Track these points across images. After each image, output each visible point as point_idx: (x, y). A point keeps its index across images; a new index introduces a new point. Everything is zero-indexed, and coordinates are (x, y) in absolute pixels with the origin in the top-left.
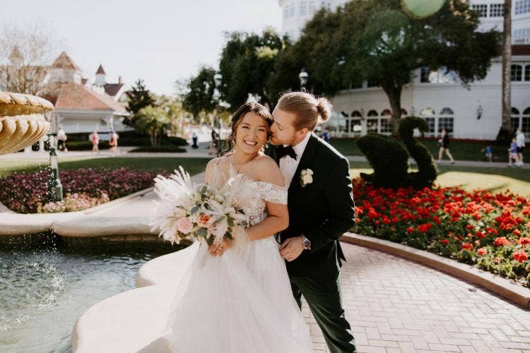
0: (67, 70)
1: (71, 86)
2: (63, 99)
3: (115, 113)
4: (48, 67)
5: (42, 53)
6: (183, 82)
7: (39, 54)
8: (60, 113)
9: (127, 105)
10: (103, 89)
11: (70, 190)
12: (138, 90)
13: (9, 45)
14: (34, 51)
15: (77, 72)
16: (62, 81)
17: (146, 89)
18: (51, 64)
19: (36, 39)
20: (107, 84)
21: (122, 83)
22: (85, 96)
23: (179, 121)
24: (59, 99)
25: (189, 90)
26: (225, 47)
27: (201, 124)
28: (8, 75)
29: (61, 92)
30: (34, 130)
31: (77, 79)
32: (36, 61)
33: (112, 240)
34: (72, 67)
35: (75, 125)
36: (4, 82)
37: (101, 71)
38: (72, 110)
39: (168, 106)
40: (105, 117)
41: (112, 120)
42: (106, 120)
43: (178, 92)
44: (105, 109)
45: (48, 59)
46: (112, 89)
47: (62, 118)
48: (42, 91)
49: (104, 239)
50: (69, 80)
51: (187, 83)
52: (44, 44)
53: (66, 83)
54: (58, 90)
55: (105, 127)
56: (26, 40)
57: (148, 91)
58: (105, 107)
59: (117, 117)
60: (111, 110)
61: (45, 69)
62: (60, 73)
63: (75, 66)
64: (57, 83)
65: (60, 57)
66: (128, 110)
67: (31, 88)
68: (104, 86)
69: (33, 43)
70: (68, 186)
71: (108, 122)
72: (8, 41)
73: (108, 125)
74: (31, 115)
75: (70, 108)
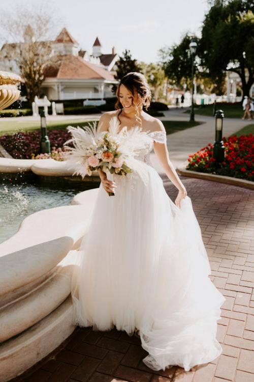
0: (66, 44)
1: (69, 59)
2: (63, 70)
3: (106, 82)
4: (51, 42)
5: (47, 30)
6: (166, 50)
7: (44, 32)
8: (61, 83)
9: (115, 73)
10: (99, 60)
11: (56, 145)
12: (125, 60)
13: (21, 24)
14: (40, 28)
15: (75, 45)
16: (62, 54)
17: (132, 59)
18: (54, 39)
19: (42, 19)
20: (103, 55)
21: (115, 53)
22: (81, 67)
23: (163, 87)
24: (60, 70)
25: (172, 58)
26: (207, 13)
27: (184, 90)
28: (21, 51)
29: (62, 64)
30: (5, 96)
31: (75, 52)
32: (41, 37)
33: (72, 180)
34: (71, 41)
35: (73, 92)
36: (18, 57)
37: (97, 43)
38: (71, 79)
39: (153, 74)
40: (98, 85)
41: (103, 88)
42: (98, 88)
43: (161, 60)
44: (97, 78)
45: (51, 35)
46: (106, 59)
47: (63, 87)
48: (47, 64)
49: (66, 178)
50: (68, 53)
51: (170, 51)
52: (47, 22)
53: (66, 55)
54: (60, 62)
55: (96, 94)
56: (34, 20)
57: (135, 60)
58: (98, 76)
59: (108, 85)
60: (103, 79)
61: (48, 45)
62: (61, 46)
63: (73, 40)
64: (58, 56)
65: (61, 33)
66: (116, 78)
67: (38, 61)
68: (100, 57)
69: (39, 22)
70: (56, 142)
71: (99, 89)
72: (20, 22)
73: (100, 92)
74: (4, 85)
75: (69, 77)
